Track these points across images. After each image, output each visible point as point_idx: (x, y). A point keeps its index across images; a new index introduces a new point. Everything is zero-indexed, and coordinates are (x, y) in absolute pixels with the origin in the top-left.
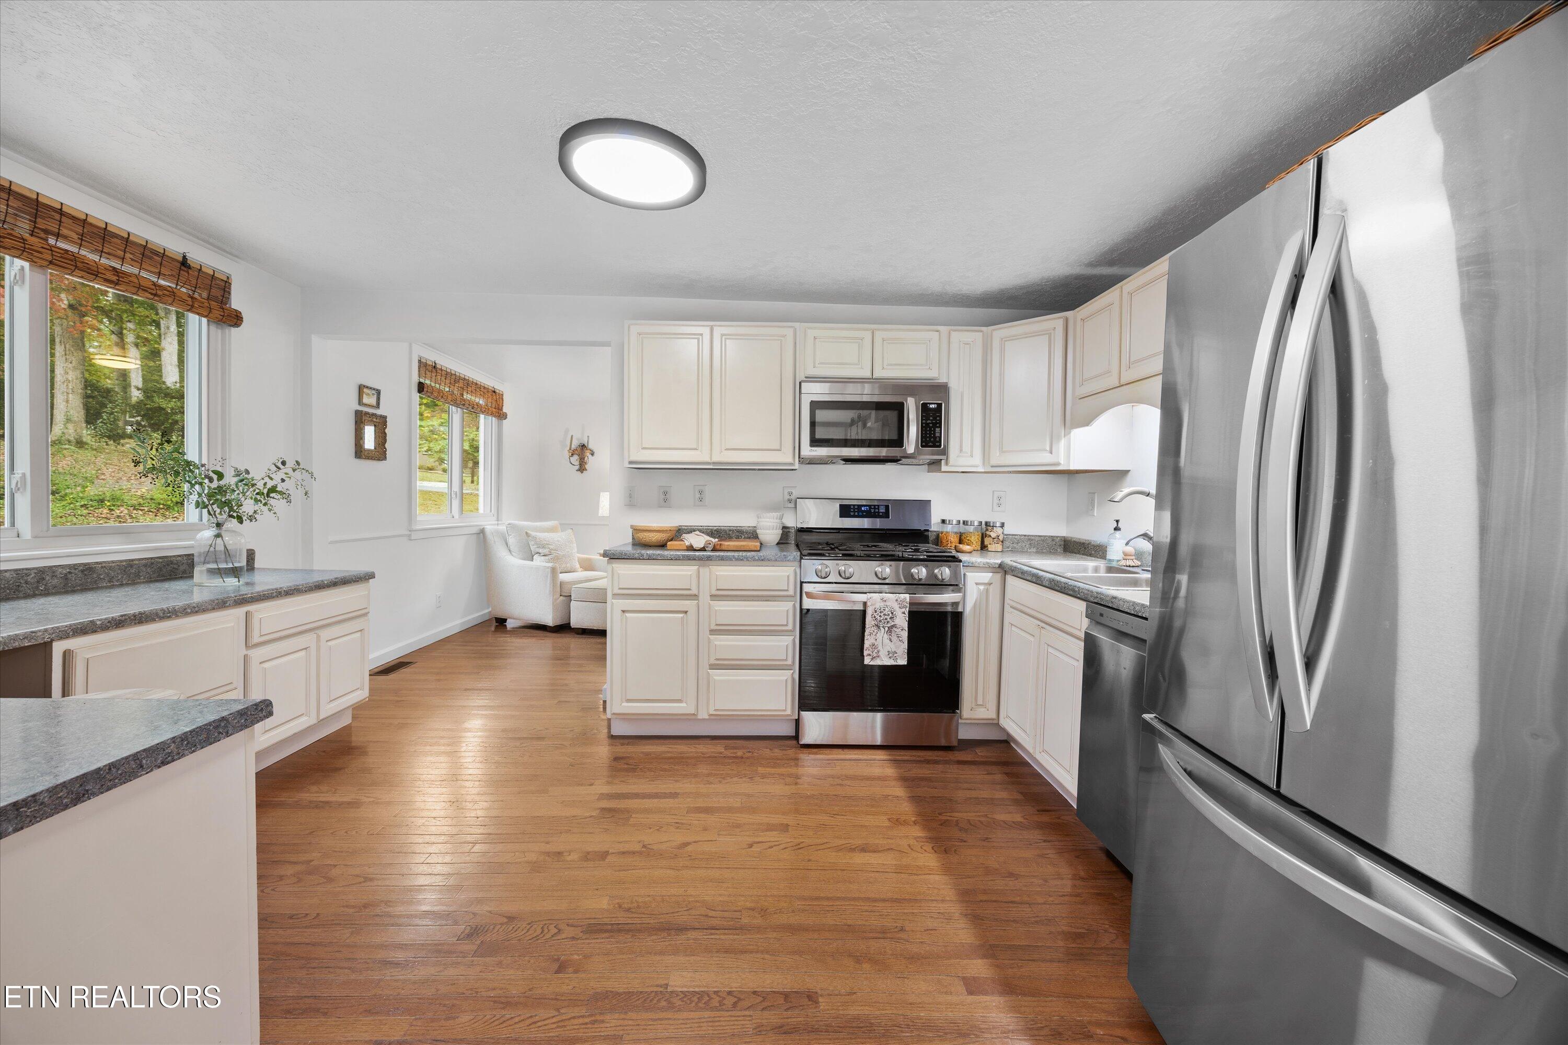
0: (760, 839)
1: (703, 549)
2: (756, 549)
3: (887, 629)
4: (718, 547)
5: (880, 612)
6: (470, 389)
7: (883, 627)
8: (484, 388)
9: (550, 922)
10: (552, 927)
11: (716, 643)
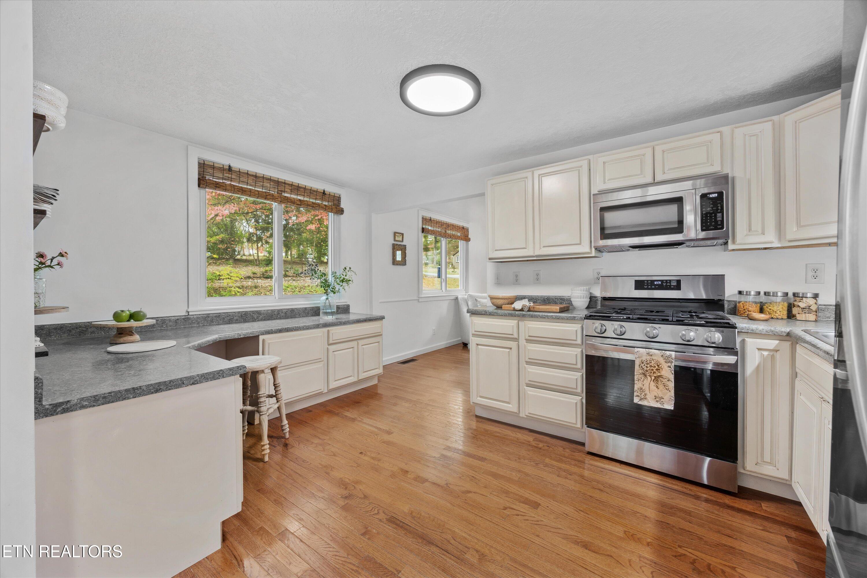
0: (514, 507)
1: (522, 310)
2: (556, 311)
3: (653, 378)
4: (532, 309)
5: (647, 364)
6: (449, 228)
7: (650, 376)
8: (458, 227)
9: (378, 506)
10: (376, 510)
11: (529, 370)
